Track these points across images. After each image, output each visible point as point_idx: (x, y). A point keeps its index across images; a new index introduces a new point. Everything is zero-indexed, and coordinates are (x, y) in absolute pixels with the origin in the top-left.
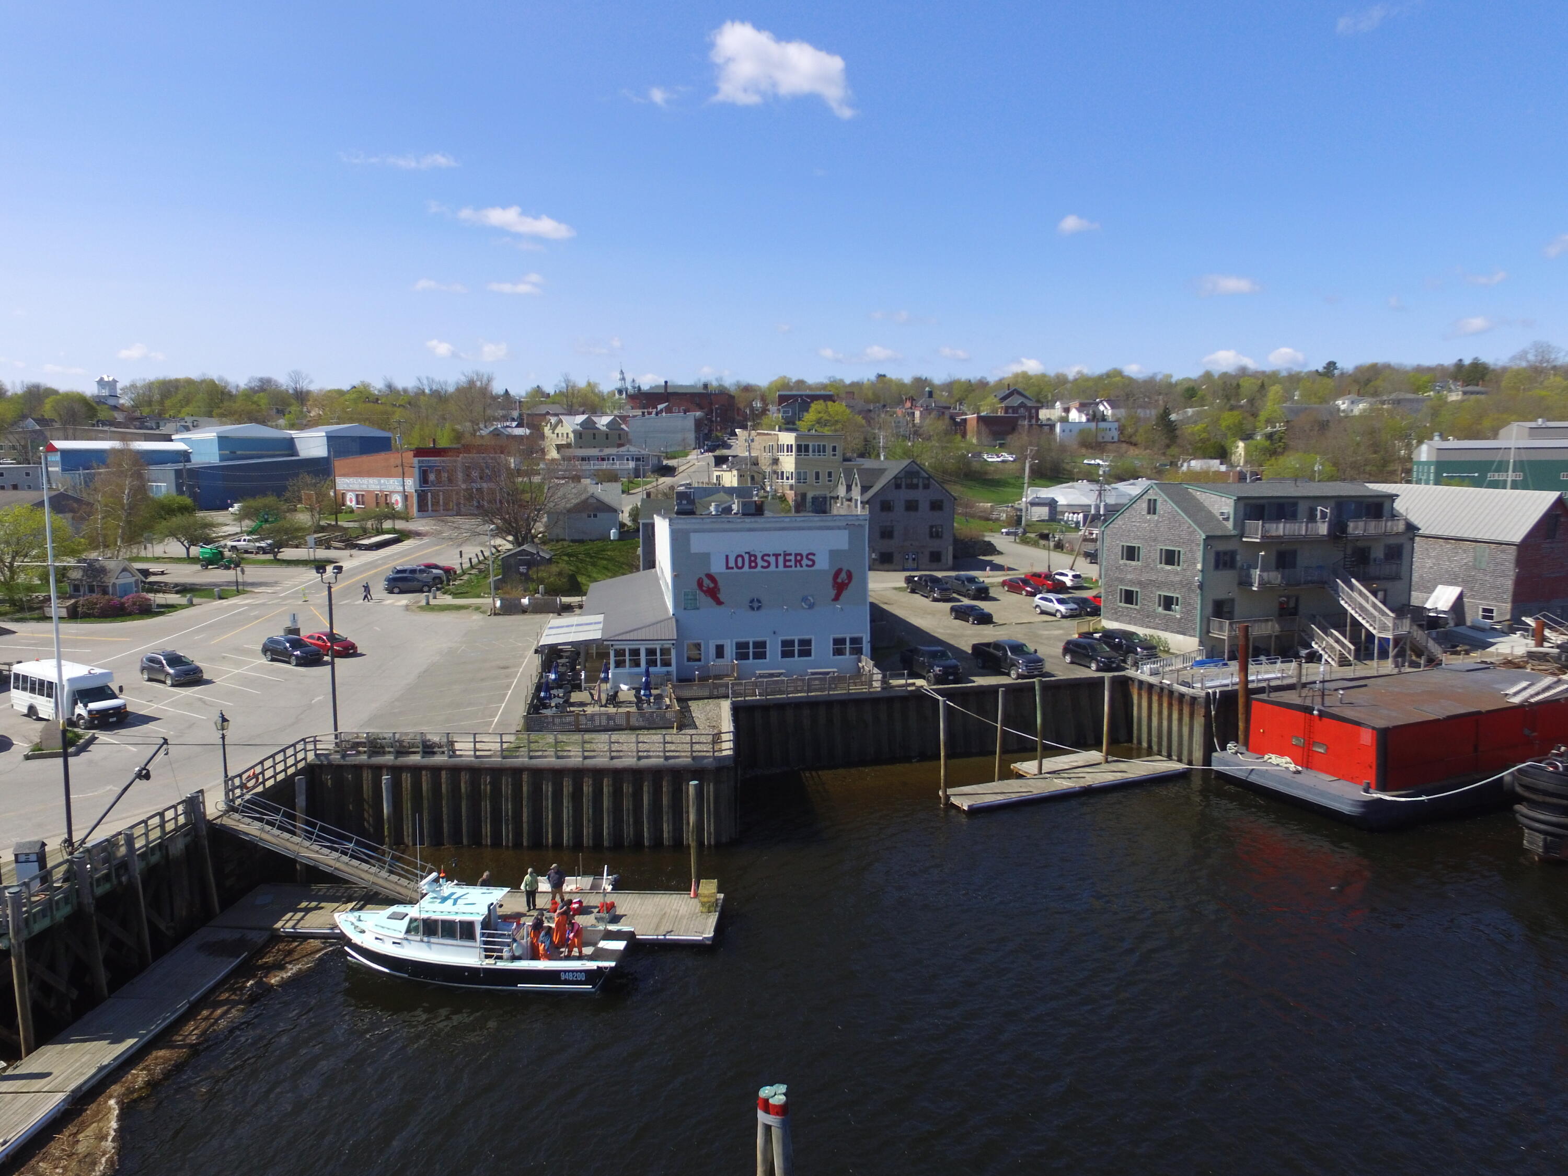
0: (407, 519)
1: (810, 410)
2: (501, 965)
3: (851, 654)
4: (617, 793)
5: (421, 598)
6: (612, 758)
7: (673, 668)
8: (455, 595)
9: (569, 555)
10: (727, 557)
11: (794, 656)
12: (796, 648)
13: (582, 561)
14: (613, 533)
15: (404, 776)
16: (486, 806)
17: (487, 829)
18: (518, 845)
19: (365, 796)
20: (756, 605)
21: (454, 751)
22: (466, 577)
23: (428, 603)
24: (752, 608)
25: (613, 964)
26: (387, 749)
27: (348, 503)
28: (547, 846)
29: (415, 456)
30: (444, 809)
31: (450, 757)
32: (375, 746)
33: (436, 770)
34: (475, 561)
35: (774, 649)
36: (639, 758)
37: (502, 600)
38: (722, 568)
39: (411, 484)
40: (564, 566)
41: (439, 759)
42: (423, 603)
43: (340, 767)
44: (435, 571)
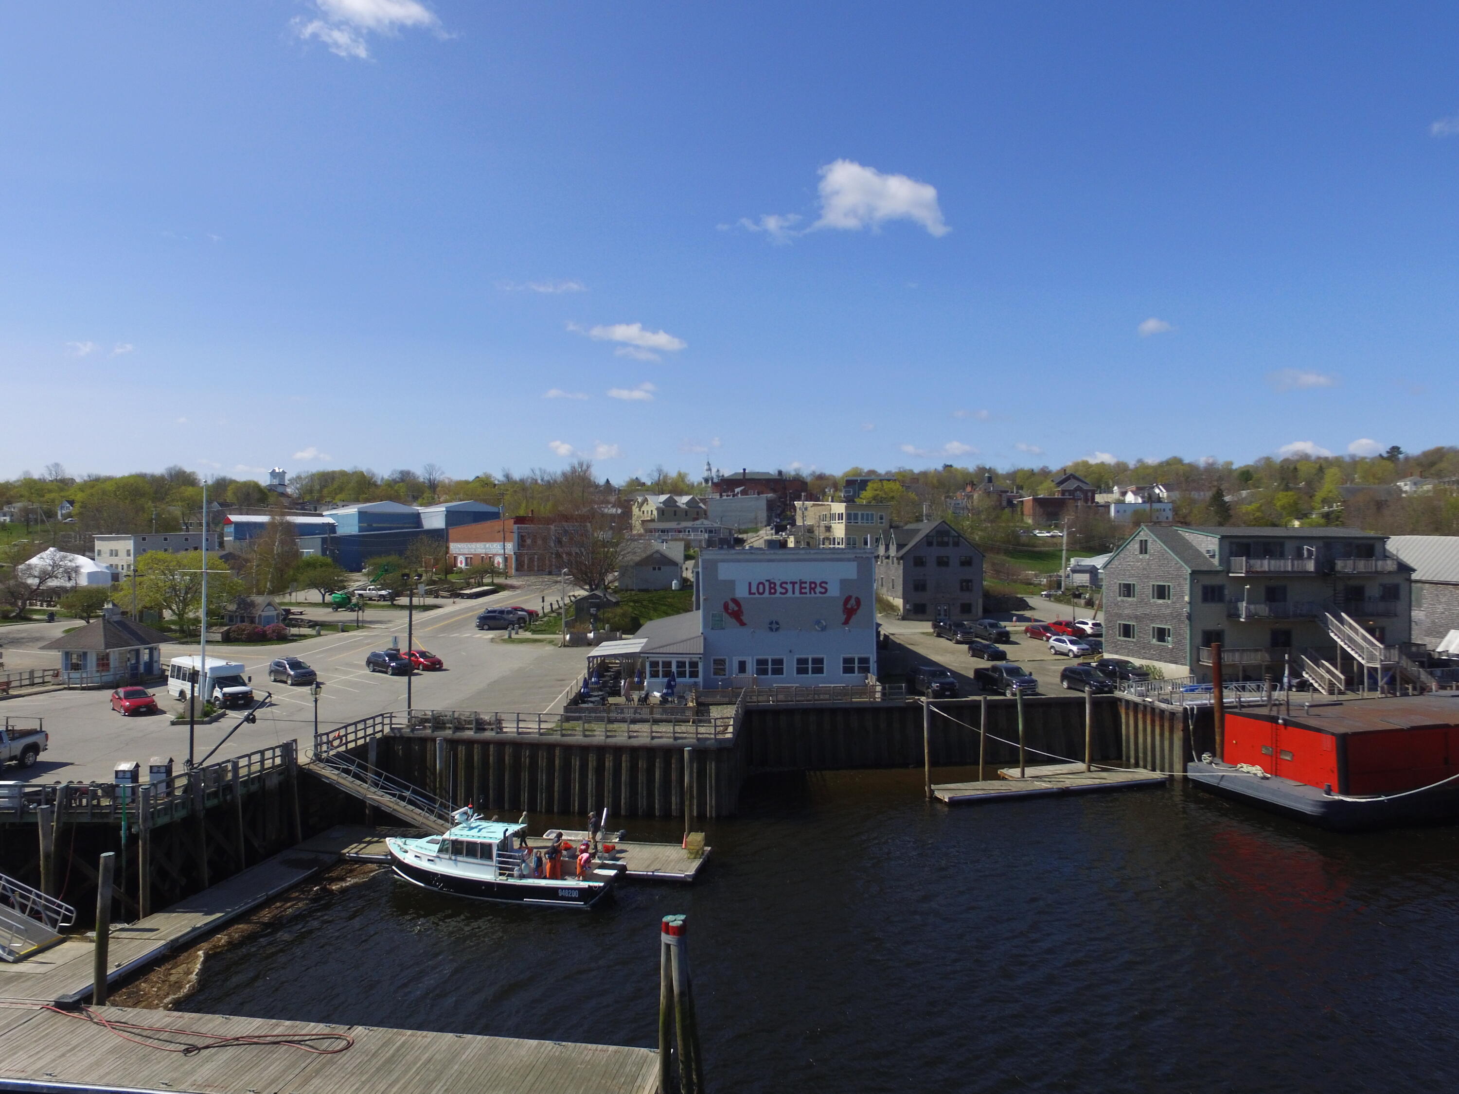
0: (506, 574)
1: (868, 488)
2: (511, 881)
3: (859, 672)
4: (633, 769)
5: (505, 634)
6: (630, 737)
7: (700, 679)
8: (534, 632)
9: (635, 602)
10: (750, 584)
11: (808, 673)
12: (810, 666)
13: (644, 607)
14: (674, 584)
15: (460, 748)
16: (525, 776)
17: (525, 796)
18: (549, 810)
19: (428, 764)
20: (774, 626)
21: (501, 728)
22: (545, 619)
23: (510, 637)
24: (771, 629)
25: (602, 884)
26: (448, 725)
27: (459, 565)
28: (574, 812)
29: (515, 523)
30: (491, 778)
31: (498, 733)
32: (438, 722)
33: (485, 744)
34: (555, 606)
35: (790, 666)
36: (653, 738)
37: (571, 634)
38: (746, 594)
39: (510, 547)
40: (628, 609)
41: (489, 735)
42: (506, 637)
43: (409, 739)
44: (520, 613)
